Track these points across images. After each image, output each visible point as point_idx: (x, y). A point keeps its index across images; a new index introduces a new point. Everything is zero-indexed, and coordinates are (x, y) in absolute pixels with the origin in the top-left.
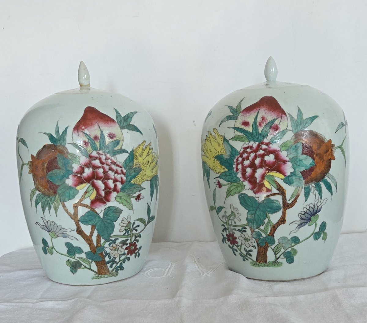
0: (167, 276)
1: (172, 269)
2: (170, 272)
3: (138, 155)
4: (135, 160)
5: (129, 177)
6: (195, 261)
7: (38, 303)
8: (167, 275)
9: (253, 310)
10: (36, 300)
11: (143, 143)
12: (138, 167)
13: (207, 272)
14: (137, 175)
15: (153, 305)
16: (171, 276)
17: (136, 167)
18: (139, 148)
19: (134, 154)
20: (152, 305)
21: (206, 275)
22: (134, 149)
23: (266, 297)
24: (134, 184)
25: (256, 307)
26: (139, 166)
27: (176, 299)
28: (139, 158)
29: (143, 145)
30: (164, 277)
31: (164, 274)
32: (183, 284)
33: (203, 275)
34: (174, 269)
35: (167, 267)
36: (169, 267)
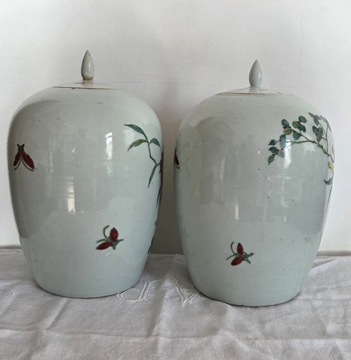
1: (147, 291)
2: (146, 294)
6: (176, 284)
15: (125, 343)
16: (146, 301)
21: (187, 301)
23: (256, 339)
30: (138, 301)
31: (139, 297)
32: (161, 317)
33: (184, 302)
34: (150, 291)
35: (143, 287)
36: (145, 287)
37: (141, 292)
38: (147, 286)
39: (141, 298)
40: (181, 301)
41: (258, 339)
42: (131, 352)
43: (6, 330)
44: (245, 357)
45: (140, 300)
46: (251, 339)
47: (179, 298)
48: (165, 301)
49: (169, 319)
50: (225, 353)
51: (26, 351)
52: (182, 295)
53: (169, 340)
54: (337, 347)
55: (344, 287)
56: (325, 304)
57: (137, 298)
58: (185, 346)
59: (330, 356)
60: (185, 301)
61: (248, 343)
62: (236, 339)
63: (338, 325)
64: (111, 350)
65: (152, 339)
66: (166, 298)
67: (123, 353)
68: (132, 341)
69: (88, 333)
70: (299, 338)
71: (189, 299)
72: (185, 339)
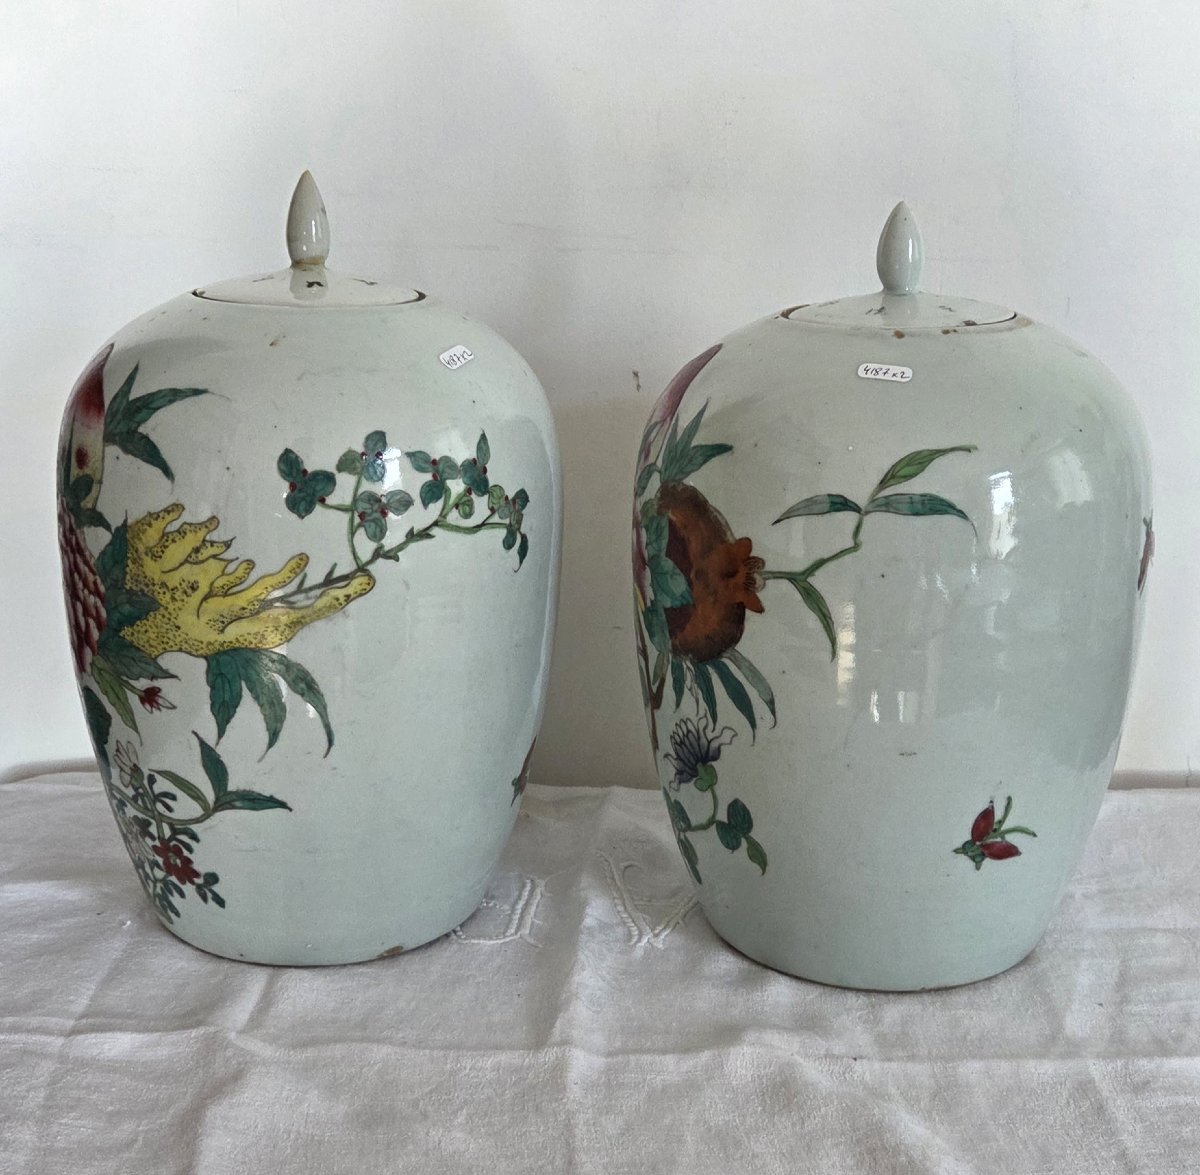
0: (518, 937)
1: (534, 908)
2: (528, 920)
3: (141, 548)
4: (129, 562)
5: (116, 616)
6: (613, 878)
7: (81, 1038)
8: (516, 932)
9: (809, 1117)
10: (72, 1023)
11: (167, 511)
12: (142, 590)
13: (652, 930)
14: (139, 619)
15: (471, 1070)
16: (531, 941)
17: (134, 588)
18: (150, 525)
19: (126, 540)
20: (468, 1071)
21: (648, 941)
22: (130, 522)
23: (855, 1060)
24: (131, 645)
25: (820, 1109)
26: (146, 590)
28: (148, 561)
29: (169, 518)
30: (507, 939)
31: (507, 927)
32: (573, 988)
33: (639, 944)
34: (540, 908)
35: (519, 897)
36: (526, 897)
37: (513, 910)
38: (532, 892)
39: (513, 931)
40: (630, 940)
41: (861, 1057)
42: (489, 1099)
43: (118, 1035)
44: (823, 1110)
45: (511, 938)
46: (839, 1057)
47: (626, 929)
48: (584, 937)
49: (599, 993)
50: (764, 1100)
51: (188, 1097)
52: (633, 922)
53: (600, 1062)
54: (1091, 1081)
55: (1125, 890)
56: (1064, 943)
57: (504, 933)
58: (645, 1080)
59: (1068, 1103)
60: (645, 940)
61: (831, 1068)
62: (796, 1057)
63: (1099, 1009)
64: (431, 1092)
65: (549, 1055)
66: (588, 928)
67: (466, 1101)
68: (489, 1062)
69: (362, 1040)
70: (982, 1057)
71: (656, 936)
72: (646, 1058)
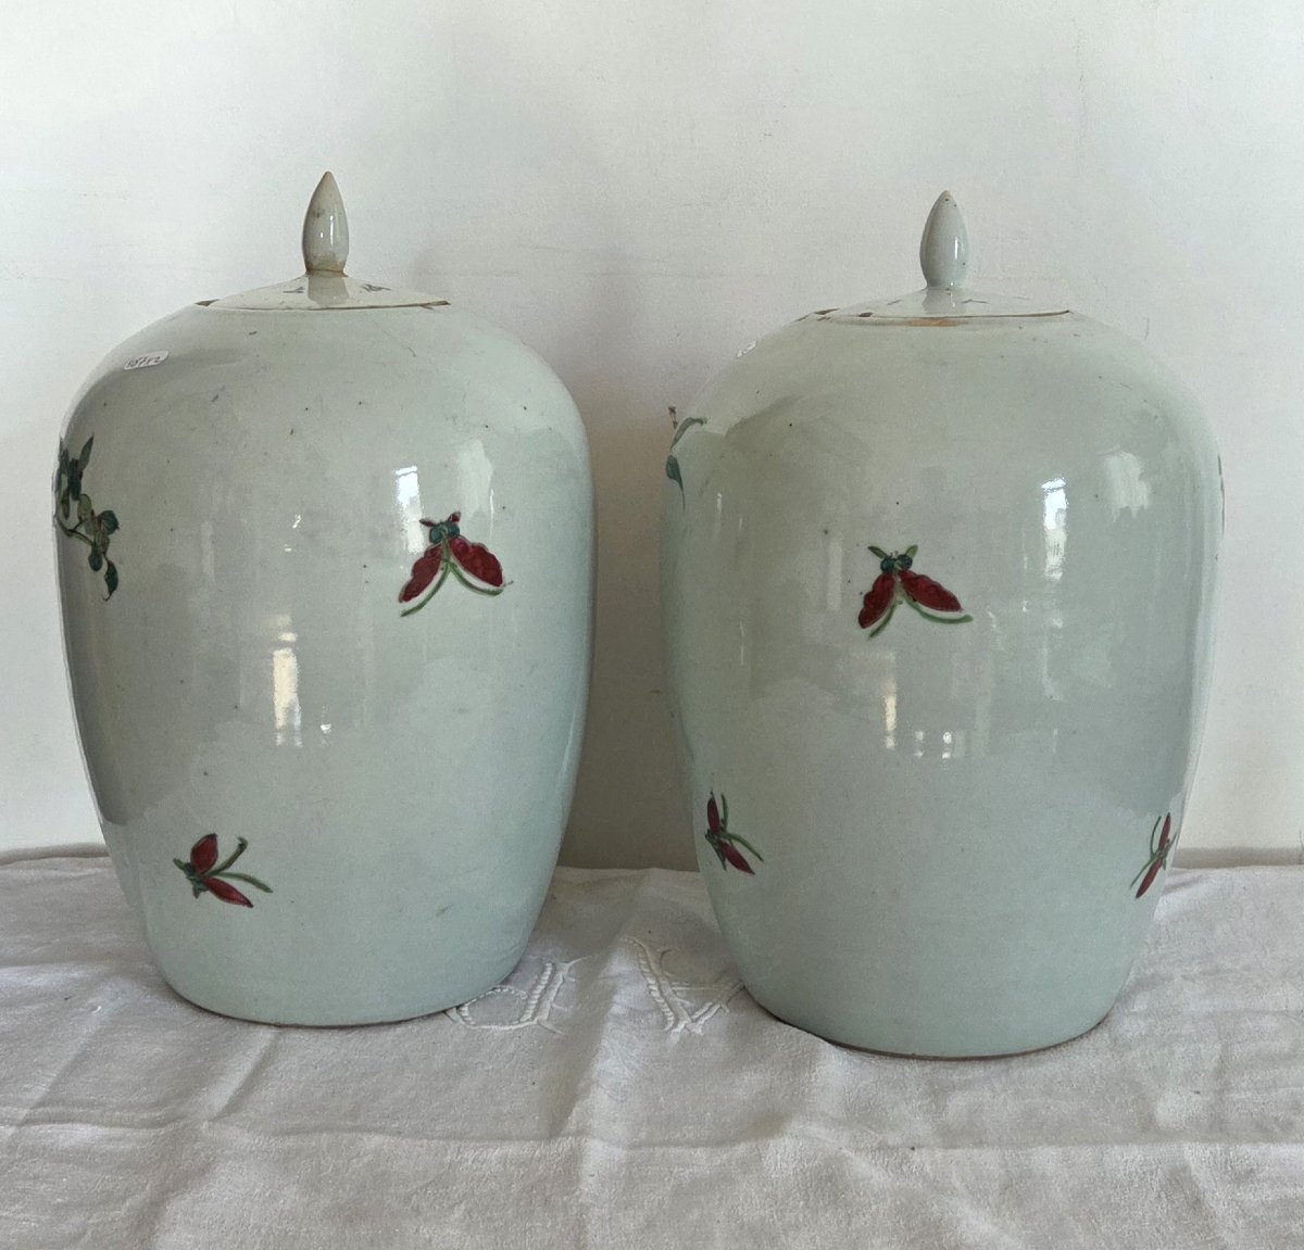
0: (535, 1022)
1: (554, 993)
2: (547, 1005)
6: (649, 965)
7: (35, 1128)
8: (533, 1018)
9: (857, 1214)
10: (26, 1111)
13: (690, 1015)
15: (473, 1162)
16: (549, 1026)
20: (470, 1163)
21: (685, 1027)
23: (913, 1149)
25: (870, 1206)
27: (564, 1145)
30: (521, 1026)
31: (523, 1012)
32: (594, 1076)
33: (675, 1030)
34: (561, 993)
35: (538, 982)
36: (546, 982)
37: (530, 996)
38: (552, 977)
39: (529, 1016)
40: (664, 1026)
41: (921, 1146)
42: (492, 1192)
44: (874, 1206)
45: (527, 1024)
46: (894, 1148)
47: (660, 1015)
48: (611, 1024)
49: (624, 1082)
50: (807, 1194)
51: (148, 1190)
52: (669, 1006)
53: (619, 1153)
54: (1185, 1169)
55: (1230, 971)
56: (1160, 1028)
57: (519, 1019)
58: (671, 1173)
59: (1160, 1196)
60: (681, 1026)
61: (886, 1160)
62: (845, 1150)
63: (1196, 1097)
64: (427, 1185)
66: (617, 1016)
67: (465, 1194)
68: (495, 1153)
71: (695, 1021)
72: (674, 1150)
